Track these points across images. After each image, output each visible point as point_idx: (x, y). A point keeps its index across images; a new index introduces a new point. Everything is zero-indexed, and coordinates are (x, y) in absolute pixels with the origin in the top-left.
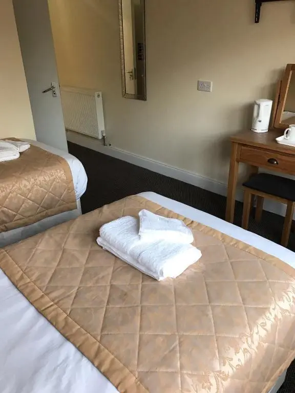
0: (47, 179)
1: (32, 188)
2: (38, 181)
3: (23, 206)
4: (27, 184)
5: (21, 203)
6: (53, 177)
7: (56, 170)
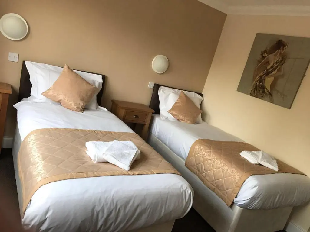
0: (229, 171)
1: (219, 168)
2: (224, 167)
3: (209, 171)
4: (219, 163)
5: (209, 169)
6: (232, 174)
7: (237, 172)
